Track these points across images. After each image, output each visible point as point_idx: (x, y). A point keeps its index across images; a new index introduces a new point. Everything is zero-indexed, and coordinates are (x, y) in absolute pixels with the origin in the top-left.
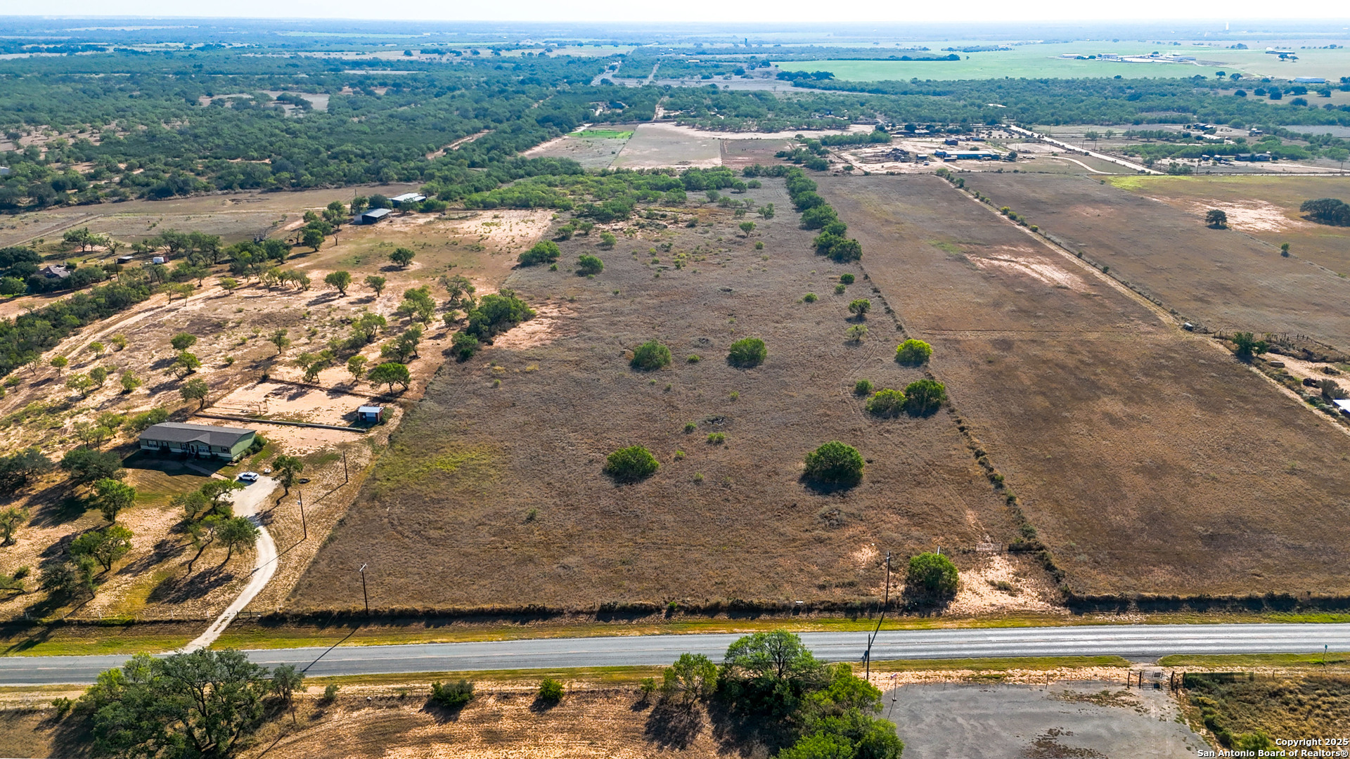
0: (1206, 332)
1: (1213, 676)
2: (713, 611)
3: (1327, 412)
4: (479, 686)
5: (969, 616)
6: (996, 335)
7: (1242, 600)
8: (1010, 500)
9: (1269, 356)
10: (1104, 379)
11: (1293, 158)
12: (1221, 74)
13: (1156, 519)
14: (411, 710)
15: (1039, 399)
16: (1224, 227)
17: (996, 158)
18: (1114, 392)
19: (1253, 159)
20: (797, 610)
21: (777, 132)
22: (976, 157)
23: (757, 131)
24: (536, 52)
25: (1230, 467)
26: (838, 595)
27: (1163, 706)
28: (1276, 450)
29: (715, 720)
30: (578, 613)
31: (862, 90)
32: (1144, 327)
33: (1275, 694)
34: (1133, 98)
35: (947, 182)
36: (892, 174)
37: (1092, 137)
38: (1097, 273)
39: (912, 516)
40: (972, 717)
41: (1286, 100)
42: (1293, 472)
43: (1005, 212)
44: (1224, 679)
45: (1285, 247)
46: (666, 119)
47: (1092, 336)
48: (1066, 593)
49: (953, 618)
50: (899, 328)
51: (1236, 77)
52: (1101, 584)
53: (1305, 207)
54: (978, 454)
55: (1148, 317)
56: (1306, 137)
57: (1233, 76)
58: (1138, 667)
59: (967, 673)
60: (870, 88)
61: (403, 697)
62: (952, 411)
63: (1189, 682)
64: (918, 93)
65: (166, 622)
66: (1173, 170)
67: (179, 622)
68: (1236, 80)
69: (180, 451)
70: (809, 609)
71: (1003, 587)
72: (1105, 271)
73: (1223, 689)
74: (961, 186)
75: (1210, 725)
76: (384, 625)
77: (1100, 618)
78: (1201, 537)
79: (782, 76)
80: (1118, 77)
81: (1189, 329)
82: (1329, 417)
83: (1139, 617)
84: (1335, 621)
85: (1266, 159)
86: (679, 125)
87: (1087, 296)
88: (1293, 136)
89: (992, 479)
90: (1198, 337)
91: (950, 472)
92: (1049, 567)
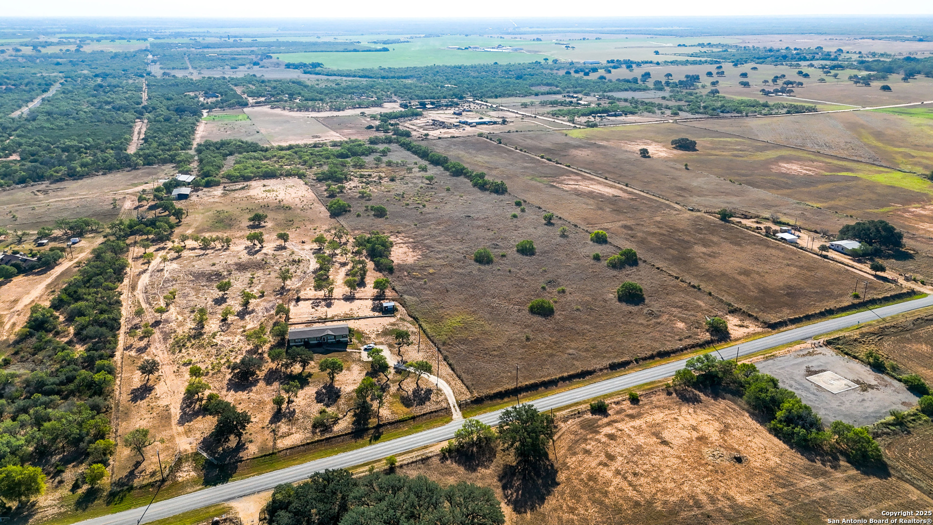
0: (699, 211)
1: (834, 339)
2: (652, 357)
3: (776, 239)
4: (607, 402)
5: (740, 339)
6: (620, 223)
7: (818, 314)
8: (710, 294)
9: (732, 219)
10: (686, 238)
11: (633, 113)
12: (546, 59)
13: (764, 291)
14: (589, 416)
15: (671, 251)
16: (649, 157)
17: (495, 123)
18: (695, 243)
19: (615, 115)
20: (682, 350)
21: (343, 110)
22: (484, 123)
23: (330, 110)
24: (73, 48)
25: (767, 267)
26: (689, 342)
27: (828, 351)
28: (775, 258)
29: (700, 391)
30: (601, 370)
31: (355, 76)
32: (675, 212)
33: (856, 340)
34: (519, 77)
35: (488, 140)
36: (454, 137)
37: (525, 106)
38: (625, 187)
39: (681, 307)
40: (779, 369)
41: (593, 76)
42: (788, 265)
43: (542, 157)
44: (838, 339)
45: (686, 165)
46: (258, 104)
47: (658, 219)
48: (765, 323)
49: (737, 340)
50: (576, 226)
51: (555, 61)
52: (773, 318)
53: (673, 142)
54: (677, 278)
55: (668, 206)
56: (626, 100)
57: (553, 61)
58: (810, 341)
59: (762, 356)
60: (360, 74)
61: (579, 413)
62: (645, 261)
63: (828, 343)
64: (393, 77)
65: (429, 413)
66: (591, 125)
67: (435, 412)
68: (556, 63)
69: (316, 342)
70: (686, 348)
71: (741, 326)
72: (627, 185)
73: (840, 342)
74: (500, 143)
75: (847, 354)
76: (527, 392)
77: (781, 329)
78: (785, 295)
79: (288, 66)
80: (496, 63)
81: (692, 210)
82: (777, 242)
83: (793, 326)
84: (849, 315)
85: (621, 115)
86: (272, 108)
87: (632, 199)
88: (619, 100)
89: (694, 287)
90: (699, 214)
91: (673, 287)
92: (750, 316)
